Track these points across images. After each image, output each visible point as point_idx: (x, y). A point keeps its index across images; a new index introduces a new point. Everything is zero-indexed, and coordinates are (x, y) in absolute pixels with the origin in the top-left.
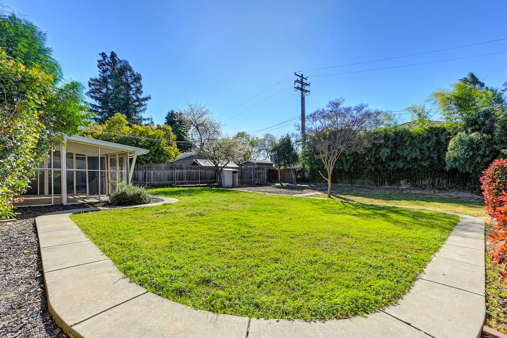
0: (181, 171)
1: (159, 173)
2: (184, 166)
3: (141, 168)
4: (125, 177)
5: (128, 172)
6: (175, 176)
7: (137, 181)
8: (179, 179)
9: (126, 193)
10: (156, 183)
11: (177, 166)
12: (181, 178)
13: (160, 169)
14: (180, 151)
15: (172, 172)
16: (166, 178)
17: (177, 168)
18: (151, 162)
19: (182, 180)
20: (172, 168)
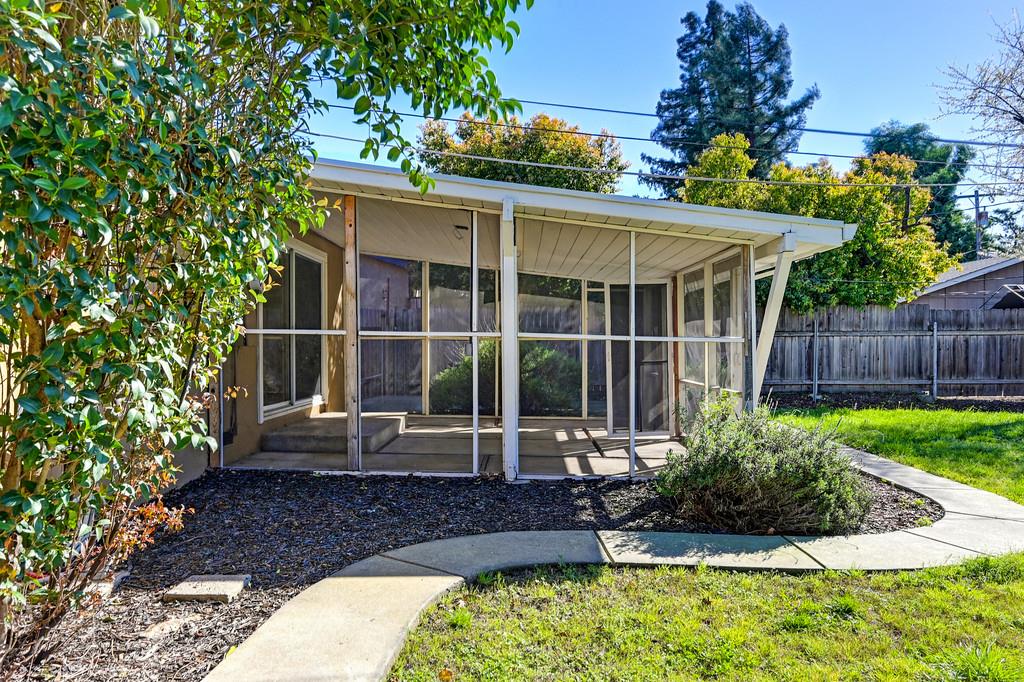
0: (961, 336)
1: (864, 344)
2: (977, 315)
3: (795, 325)
4: (736, 370)
5: (748, 347)
6: (932, 357)
7: (782, 375)
8: (953, 370)
9: (736, 465)
10: (852, 383)
11: (943, 316)
12: (961, 363)
13: (869, 328)
14: (951, 253)
15: (919, 342)
16: (892, 364)
17: (942, 325)
18: (834, 300)
19: (967, 372)
20: (917, 323)
